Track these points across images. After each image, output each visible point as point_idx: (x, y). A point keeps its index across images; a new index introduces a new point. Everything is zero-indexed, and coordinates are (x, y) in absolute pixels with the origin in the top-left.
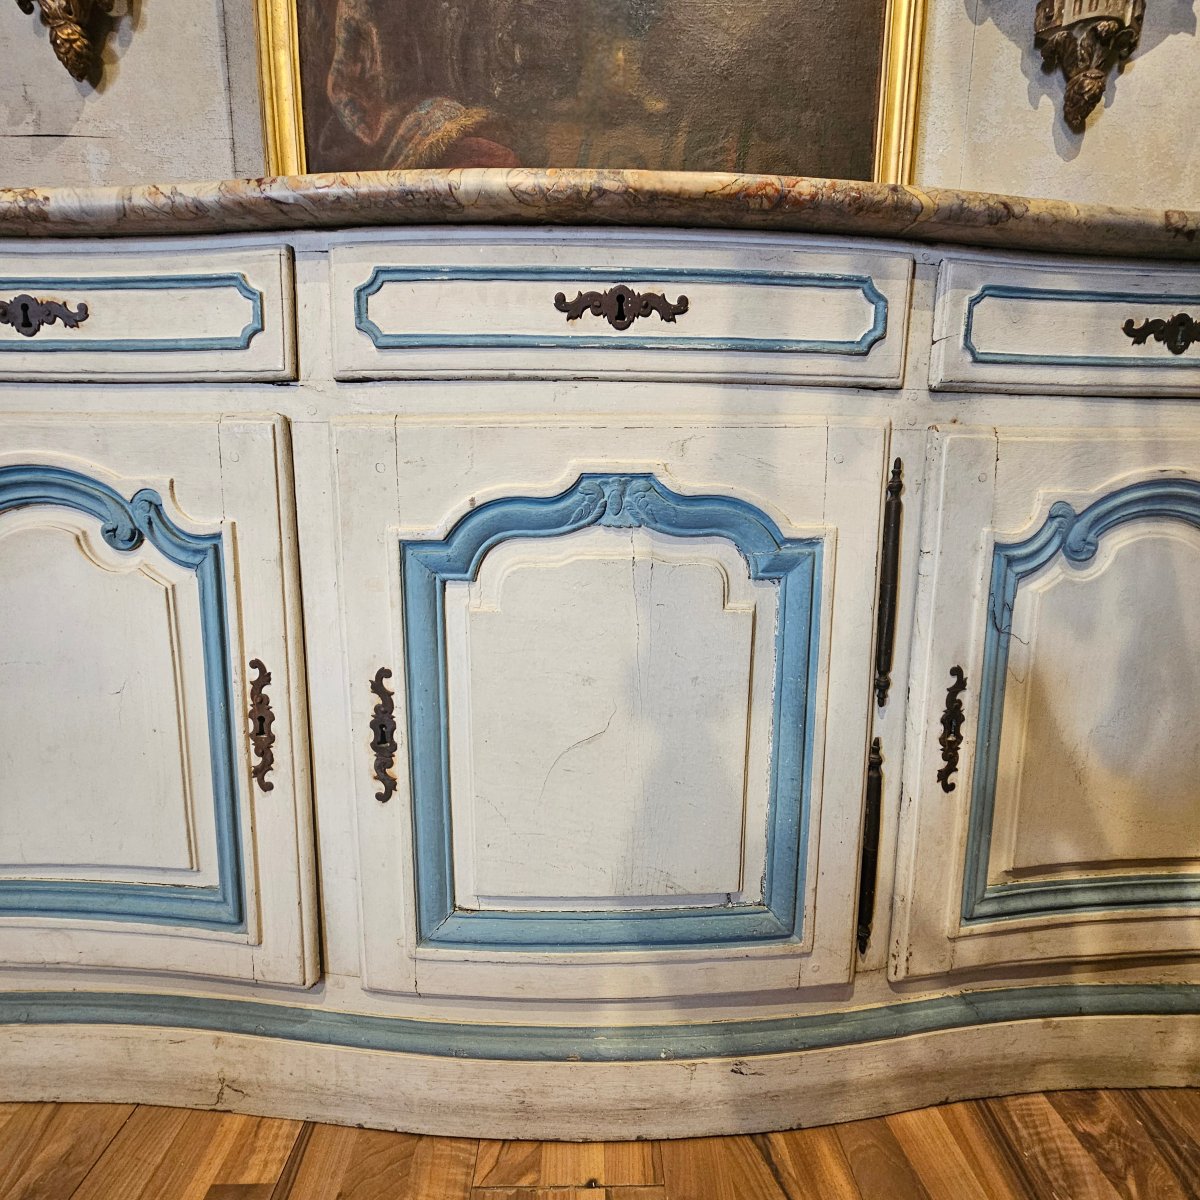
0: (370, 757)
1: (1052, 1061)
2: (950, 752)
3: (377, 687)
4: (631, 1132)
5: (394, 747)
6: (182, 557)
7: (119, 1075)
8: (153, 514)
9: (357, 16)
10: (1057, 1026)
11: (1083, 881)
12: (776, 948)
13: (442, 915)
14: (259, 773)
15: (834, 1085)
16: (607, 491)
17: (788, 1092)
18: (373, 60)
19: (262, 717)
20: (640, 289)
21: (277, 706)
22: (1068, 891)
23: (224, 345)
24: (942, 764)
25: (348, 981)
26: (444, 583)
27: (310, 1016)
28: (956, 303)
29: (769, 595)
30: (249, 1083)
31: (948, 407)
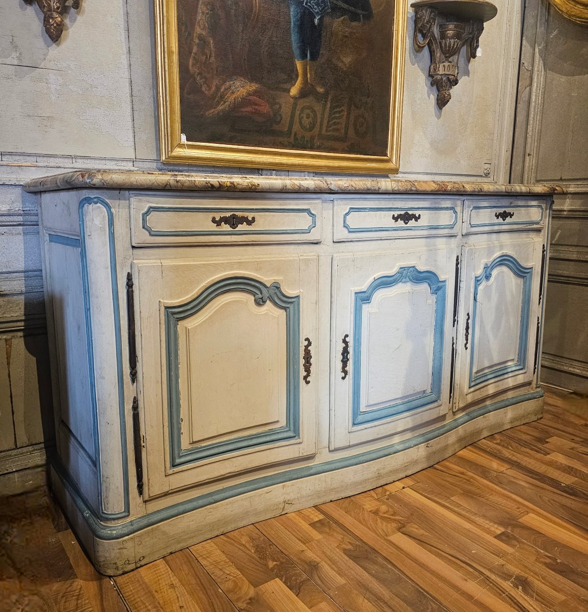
9: (204, 33)
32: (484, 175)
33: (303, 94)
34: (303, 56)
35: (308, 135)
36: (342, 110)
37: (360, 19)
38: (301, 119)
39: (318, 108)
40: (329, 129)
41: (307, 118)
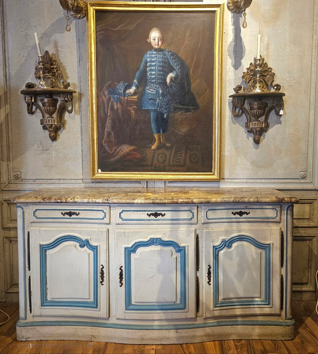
0: (119, 280)
1: (234, 334)
2: (209, 279)
3: (120, 269)
4: (160, 343)
5: (123, 278)
6: (91, 249)
7: (74, 335)
8: (87, 243)
9: (109, 130)
10: (234, 327)
11: (236, 301)
12: (182, 311)
13: (129, 305)
14: (101, 282)
15: (193, 336)
16: (154, 240)
17: (185, 337)
18: (112, 138)
19: (102, 273)
20: (159, 212)
21: (105, 272)
22: (234, 303)
23: (100, 219)
24: (208, 281)
25: (113, 318)
26: (131, 253)
27: (107, 324)
28: (204, 212)
29: (179, 255)
30: (96, 336)
31: (205, 226)
32: (300, 178)
33: (158, 148)
35: (162, 165)
36: (182, 153)
37: (191, 111)
38: (157, 159)
39: (167, 153)
40: (174, 162)
41: (161, 158)
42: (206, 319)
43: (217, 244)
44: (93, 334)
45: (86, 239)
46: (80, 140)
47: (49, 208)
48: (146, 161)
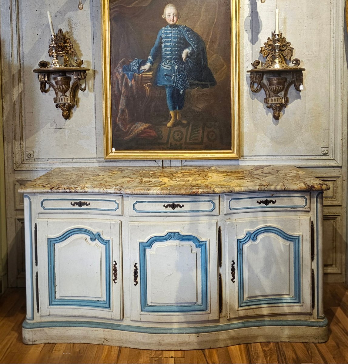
0: (133, 278)
1: (261, 336)
2: (233, 275)
3: (135, 266)
4: (179, 348)
5: (138, 276)
6: (103, 243)
7: (85, 337)
8: (99, 236)
10: (261, 328)
12: (204, 312)
13: (145, 306)
14: (114, 280)
15: (217, 340)
16: (172, 235)
17: (208, 341)
18: (126, 116)
19: (115, 270)
20: (176, 204)
21: (118, 268)
22: (260, 301)
23: (112, 210)
24: (232, 278)
25: (128, 319)
26: (146, 249)
27: (121, 326)
28: (227, 202)
29: (199, 250)
30: (109, 339)
31: (228, 217)
32: (322, 155)
33: (174, 125)
34: (174, 108)
35: (178, 143)
36: (199, 130)
37: (208, 87)
38: (173, 136)
39: (184, 130)
40: (191, 139)
41: (177, 135)
42: (230, 320)
43: (241, 237)
44: (106, 337)
45: (97, 232)
46: (94, 117)
47: (57, 197)
48: (162, 138)
